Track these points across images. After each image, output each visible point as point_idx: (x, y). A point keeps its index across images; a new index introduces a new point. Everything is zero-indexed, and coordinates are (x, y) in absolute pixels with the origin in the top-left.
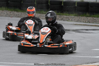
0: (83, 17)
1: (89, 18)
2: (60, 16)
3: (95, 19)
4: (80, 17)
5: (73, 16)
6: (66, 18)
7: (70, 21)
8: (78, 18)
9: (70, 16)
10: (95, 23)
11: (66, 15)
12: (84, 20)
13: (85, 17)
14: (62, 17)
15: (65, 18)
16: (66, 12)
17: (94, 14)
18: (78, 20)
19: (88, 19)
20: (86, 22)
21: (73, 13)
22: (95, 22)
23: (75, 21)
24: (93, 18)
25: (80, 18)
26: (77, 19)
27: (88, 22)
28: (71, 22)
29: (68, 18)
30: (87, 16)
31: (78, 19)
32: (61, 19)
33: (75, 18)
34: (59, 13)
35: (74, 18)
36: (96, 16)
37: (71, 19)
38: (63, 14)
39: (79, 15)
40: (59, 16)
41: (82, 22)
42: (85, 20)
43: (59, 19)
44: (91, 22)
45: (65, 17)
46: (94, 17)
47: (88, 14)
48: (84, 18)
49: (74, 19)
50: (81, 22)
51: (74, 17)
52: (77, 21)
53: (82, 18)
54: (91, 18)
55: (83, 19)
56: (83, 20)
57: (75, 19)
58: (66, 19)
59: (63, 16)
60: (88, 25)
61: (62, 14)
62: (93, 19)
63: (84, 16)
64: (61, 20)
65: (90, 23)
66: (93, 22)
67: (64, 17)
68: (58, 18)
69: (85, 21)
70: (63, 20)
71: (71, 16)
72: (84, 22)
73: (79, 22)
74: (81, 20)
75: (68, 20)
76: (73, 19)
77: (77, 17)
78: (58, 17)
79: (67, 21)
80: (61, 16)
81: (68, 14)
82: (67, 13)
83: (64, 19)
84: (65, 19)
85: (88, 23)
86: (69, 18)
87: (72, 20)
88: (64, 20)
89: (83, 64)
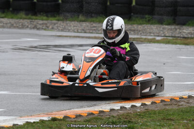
0: (73, 23)
1: (84, 24)
2: (31, 20)
3: (94, 25)
4: (68, 22)
5: (55, 21)
6: (43, 24)
7: (48, 30)
8: (65, 25)
9: (49, 21)
10: (94, 33)
11: (42, 20)
12: (75, 28)
13: (76, 23)
14: (35, 23)
15: (40, 24)
16: (42, 13)
17: (92, 17)
18: (65, 27)
19: (81, 26)
20: (78, 32)
21: (55, 15)
22: (94, 31)
23: (59, 30)
24: (92, 23)
25: (68, 24)
26: (61, 26)
27: (83, 31)
28: (51, 32)
29: (46, 24)
30: (81, 21)
31: (63, 27)
32: (33, 26)
33: (59, 25)
34: (30, 16)
35: (56, 25)
36: (97, 20)
37: (51, 27)
38: (37, 17)
39: (66, 19)
40: (29, 21)
41: (71, 32)
42: (78, 28)
43: (29, 27)
44: (88, 31)
45: (41, 22)
46: (93, 21)
47: (81, 17)
48: (75, 25)
49: (57, 27)
50: (69, 31)
51: (57, 23)
52: (62, 30)
53: (71, 24)
54: (88, 24)
55: (72, 26)
56: (73, 28)
57: (60, 27)
58: (43, 26)
59: (36, 21)
60: (83, 37)
61: (34, 17)
62: (92, 26)
63: (74, 21)
64: (34, 28)
65: (85, 32)
66: (91, 31)
67: (38, 24)
68: (27, 25)
69: (77, 30)
70: (36, 28)
71: (51, 20)
72: (75, 32)
73: (66, 31)
74: (70, 28)
75: (47, 28)
76: (55, 27)
77: (62, 22)
78: (28, 23)
79: (45, 29)
80: (33, 20)
81: (45, 18)
82: (45, 15)
83: (38, 27)
84: (41, 26)
85: (81, 32)
86: (48, 25)
87: (53, 28)
88: (38, 29)
89: (73, 109)
